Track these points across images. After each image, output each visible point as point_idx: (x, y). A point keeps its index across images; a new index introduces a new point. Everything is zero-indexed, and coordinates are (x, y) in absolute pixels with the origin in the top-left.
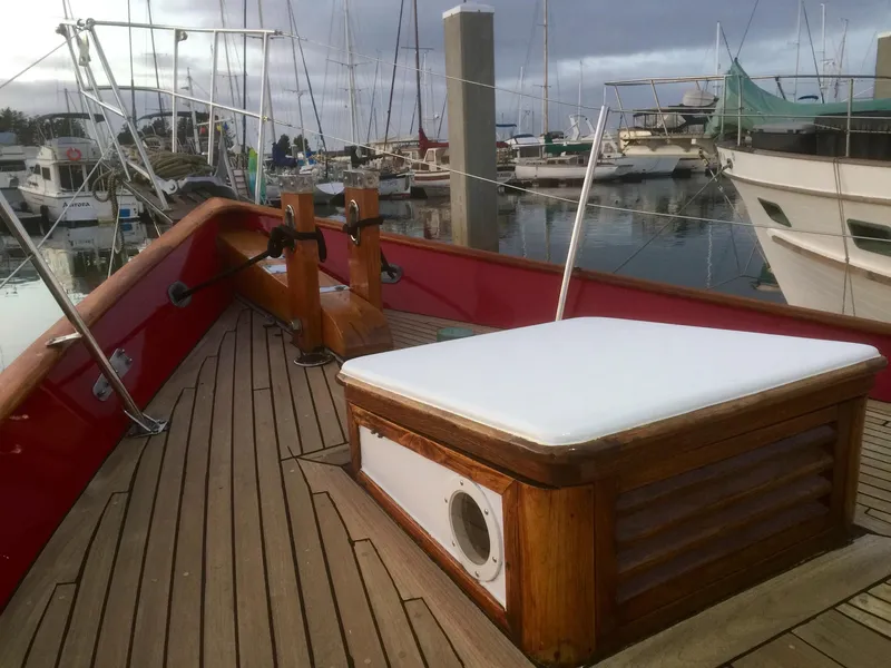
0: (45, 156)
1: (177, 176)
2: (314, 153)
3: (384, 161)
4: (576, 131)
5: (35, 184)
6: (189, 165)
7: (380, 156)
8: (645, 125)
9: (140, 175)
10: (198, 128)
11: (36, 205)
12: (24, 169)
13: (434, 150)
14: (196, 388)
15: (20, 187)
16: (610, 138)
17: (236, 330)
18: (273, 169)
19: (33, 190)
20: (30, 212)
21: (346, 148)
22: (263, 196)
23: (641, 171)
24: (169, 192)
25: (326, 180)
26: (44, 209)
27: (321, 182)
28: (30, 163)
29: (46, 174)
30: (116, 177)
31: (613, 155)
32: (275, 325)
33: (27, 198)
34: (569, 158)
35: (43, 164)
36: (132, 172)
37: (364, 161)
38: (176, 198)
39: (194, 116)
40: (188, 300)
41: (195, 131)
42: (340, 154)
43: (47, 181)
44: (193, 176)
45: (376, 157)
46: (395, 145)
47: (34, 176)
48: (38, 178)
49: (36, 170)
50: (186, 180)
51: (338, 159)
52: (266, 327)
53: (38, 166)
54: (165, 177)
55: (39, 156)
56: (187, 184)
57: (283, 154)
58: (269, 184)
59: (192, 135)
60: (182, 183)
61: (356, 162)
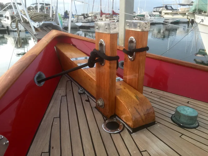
0: (8, 14)
1: (39, 21)
2: (74, 15)
3: (92, 18)
4: (139, 12)
5: (5, 21)
6: (44, 17)
7: (91, 16)
8: (156, 10)
9: (26, 20)
10: (46, 7)
11: (5, 26)
12: (3, 17)
13: (104, 15)
14: (49, 152)
15: (1, 21)
16: (148, 13)
17: (66, 95)
18: (64, 19)
19: (5, 22)
20: (4, 28)
21: (82, 14)
22: (62, 25)
23: (155, 22)
24: (36, 27)
25: (77, 22)
26: (8, 27)
27: (76, 22)
28: (4, 15)
29: (8, 18)
30: (18, 20)
31: (148, 18)
32: (84, 93)
33: (4, 24)
34: (137, 18)
35: (7, 16)
36: (23, 19)
37: (87, 18)
38: (39, 29)
39: (45, 4)
40: (42, 83)
41: (45, 8)
42: (80, 16)
43: (8, 20)
44: (45, 21)
45: (90, 17)
46: (94, 14)
47: (5, 18)
48: (6, 19)
49: (6, 17)
50: (43, 23)
51: (80, 17)
52: (80, 94)
53: (6, 16)
54: (35, 21)
55: (6, 14)
56: (43, 24)
57: (66, 15)
58: (63, 22)
59: (44, 9)
60: (41, 24)
61: (85, 18)
